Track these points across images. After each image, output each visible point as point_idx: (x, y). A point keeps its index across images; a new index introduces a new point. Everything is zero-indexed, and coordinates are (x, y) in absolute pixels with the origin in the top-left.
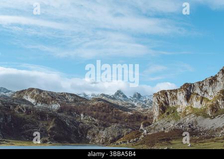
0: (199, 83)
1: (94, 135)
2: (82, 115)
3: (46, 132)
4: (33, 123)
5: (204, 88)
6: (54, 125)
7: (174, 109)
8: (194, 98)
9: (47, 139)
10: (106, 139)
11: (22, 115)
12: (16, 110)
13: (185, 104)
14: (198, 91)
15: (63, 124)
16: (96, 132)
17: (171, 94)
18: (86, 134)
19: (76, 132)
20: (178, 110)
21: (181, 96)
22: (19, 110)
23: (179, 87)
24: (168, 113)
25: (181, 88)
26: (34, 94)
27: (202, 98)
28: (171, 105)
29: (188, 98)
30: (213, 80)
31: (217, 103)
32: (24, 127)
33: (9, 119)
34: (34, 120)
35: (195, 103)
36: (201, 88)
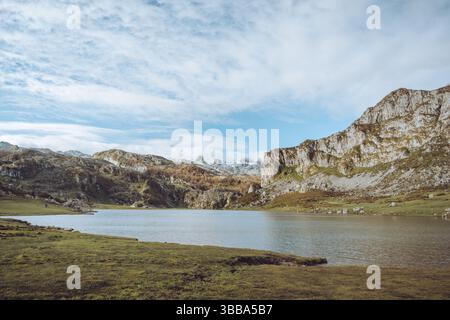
0: (325, 139)
1: (193, 199)
3: (139, 195)
4: (122, 185)
5: (331, 145)
6: (148, 187)
7: (293, 169)
8: (319, 155)
9: (142, 202)
10: (208, 203)
11: (108, 176)
12: (101, 170)
13: (307, 163)
14: (323, 148)
15: (157, 186)
16: (194, 195)
17: (287, 152)
18: (183, 198)
19: (171, 196)
20: (297, 170)
21: (302, 155)
22: (105, 170)
23: (298, 144)
24: (286, 174)
25: (302, 145)
26: (116, 156)
27: (329, 156)
28: (287, 165)
29: (311, 156)
30: (342, 136)
31: (352, 161)
32: (112, 189)
33: (95, 180)
34: (123, 181)
35: (320, 161)
36: (327, 145)
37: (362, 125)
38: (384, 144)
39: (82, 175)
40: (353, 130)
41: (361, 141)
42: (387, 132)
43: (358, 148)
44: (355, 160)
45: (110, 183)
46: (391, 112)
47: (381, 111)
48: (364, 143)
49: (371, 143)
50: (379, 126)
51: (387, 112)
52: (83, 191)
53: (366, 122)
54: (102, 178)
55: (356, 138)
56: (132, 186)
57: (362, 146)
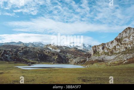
0: (107, 43)
2: (68, 54)
3: (55, 60)
4: (50, 57)
6: (58, 57)
8: (105, 48)
9: (55, 62)
10: (75, 62)
11: (46, 54)
12: (45, 52)
13: (102, 51)
15: (61, 57)
16: (72, 60)
17: (97, 47)
18: (69, 61)
19: (65, 60)
20: (100, 53)
21: (101, 48)
24: (96, 54)
25: (101, 45)
26: (51, 46)
27: (108, 49)
28: (97, 51)
29: (103, 48)
30: (112, 42)
31: (113, 50)
32: (47, 58)
33: (42, 55)
34: (51, 55)
35: (105, 50)
36: (108, 45)
37: (117, 39)
38: (122, 46)
39: (39, 54)
40: (115, 40)
41: (116, 44)
42: (123, 42)
43: (115, 47)
44: (114, 50)
45: (47, 56)
46: (125, 35)
47: (123, 34)
48: (117, 45)
49: (119, 45)
50: (122, 40)
51: (124, 35)
52: (39, 58)
53: (118, 38)
54: (45, 54)
55: (115, 43)
56: (53, 57)
57: (116, 46)
